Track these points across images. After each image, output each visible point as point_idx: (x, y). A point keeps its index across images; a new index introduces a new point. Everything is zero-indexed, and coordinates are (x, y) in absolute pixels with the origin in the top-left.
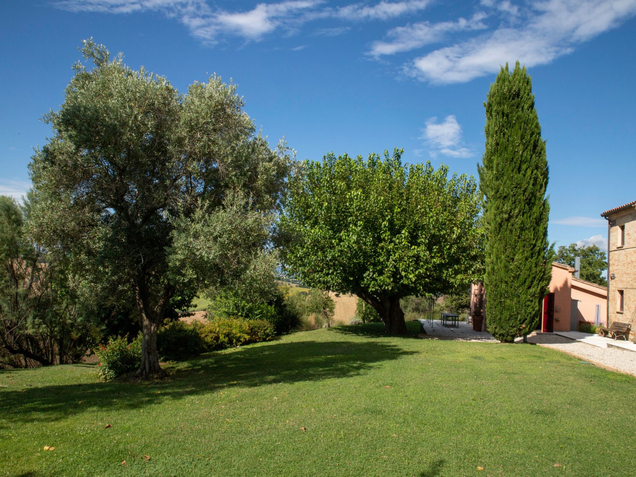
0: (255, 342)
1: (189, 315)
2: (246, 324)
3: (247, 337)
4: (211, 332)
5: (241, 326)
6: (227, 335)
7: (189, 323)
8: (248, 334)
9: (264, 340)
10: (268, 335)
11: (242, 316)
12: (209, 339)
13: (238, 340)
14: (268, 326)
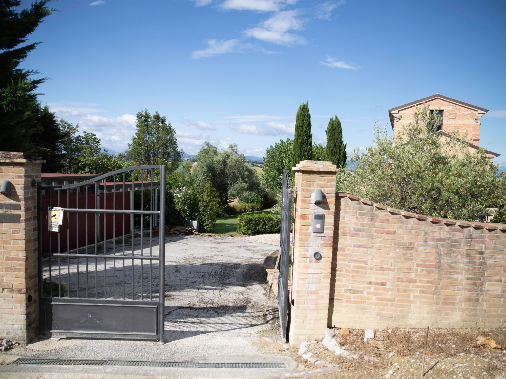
0: (254, 211)
1: (232, 202)
2: (250, 205)
3: (251, 210)
4: (239, 208)
5: (249, 206)
6: (244, 209)
7: (232, 205)
8: (251, 208)
9: (257, 211)
10: (258, 209)
11: (250, 202)
12: (238, 210)
13: (248, 210)
14: (259, 206)
